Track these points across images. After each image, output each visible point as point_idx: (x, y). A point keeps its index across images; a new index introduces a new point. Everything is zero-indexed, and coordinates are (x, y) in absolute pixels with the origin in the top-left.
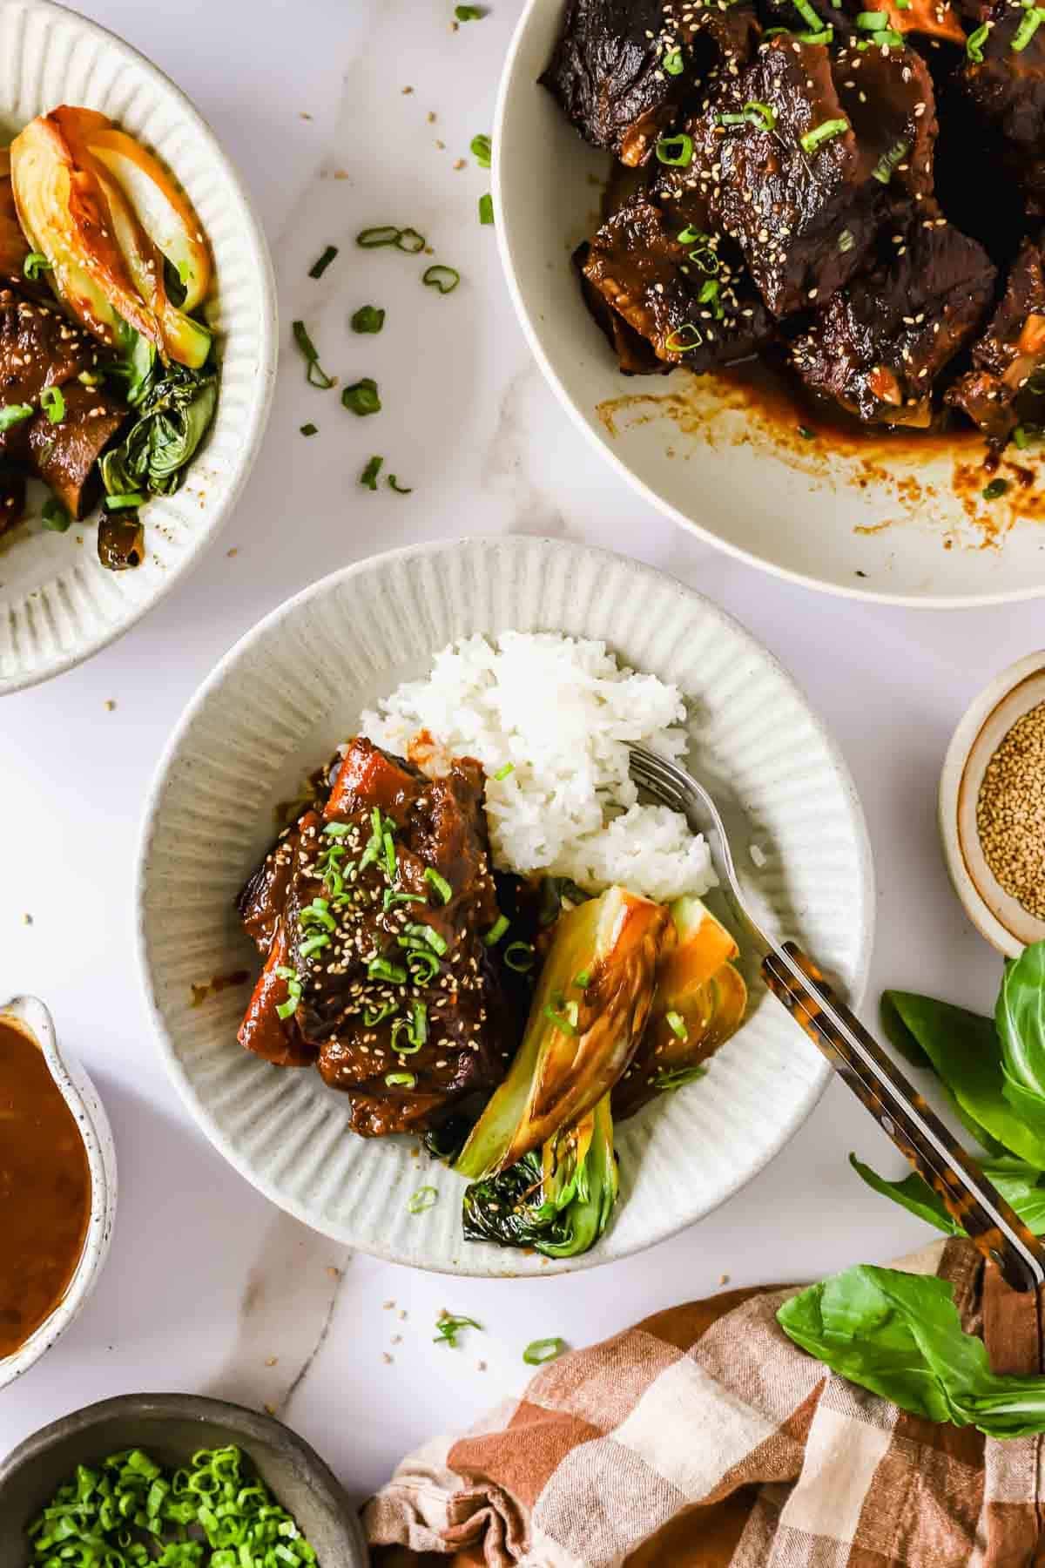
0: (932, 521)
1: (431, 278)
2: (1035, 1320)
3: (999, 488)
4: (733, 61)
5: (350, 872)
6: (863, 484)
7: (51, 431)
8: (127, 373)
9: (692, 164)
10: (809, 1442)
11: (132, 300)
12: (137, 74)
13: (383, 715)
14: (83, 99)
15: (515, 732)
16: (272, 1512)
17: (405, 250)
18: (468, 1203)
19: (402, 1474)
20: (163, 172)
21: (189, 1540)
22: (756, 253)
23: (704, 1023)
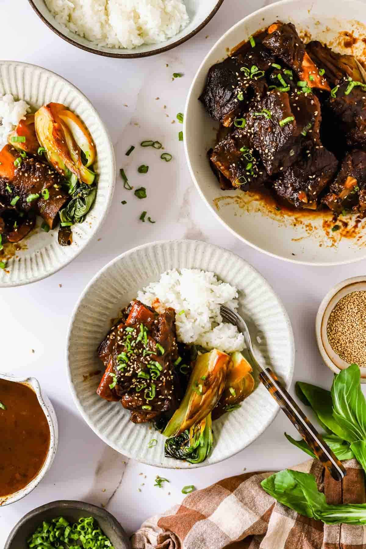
0: (316, 238)
1: (163, 157)
2: (340, 486)
3: (336, 228)
4: (259, 96)
5: (133, 343)
6: (295, 225)
7: (44, 202)
8: (69, 185)
9: (245, 127)
10: (270, 523)
11: (71, 163)
12: (75, 93)
13: (145, 292)
14: (57, 100)
15: (185, 300)
16: (103, 538)
17: (155, 148)
18: (166, 445)
19: (143, 527)
20: (82, 123)
21: (77, 545)
22: (264, 156)
23: (241, 391)
